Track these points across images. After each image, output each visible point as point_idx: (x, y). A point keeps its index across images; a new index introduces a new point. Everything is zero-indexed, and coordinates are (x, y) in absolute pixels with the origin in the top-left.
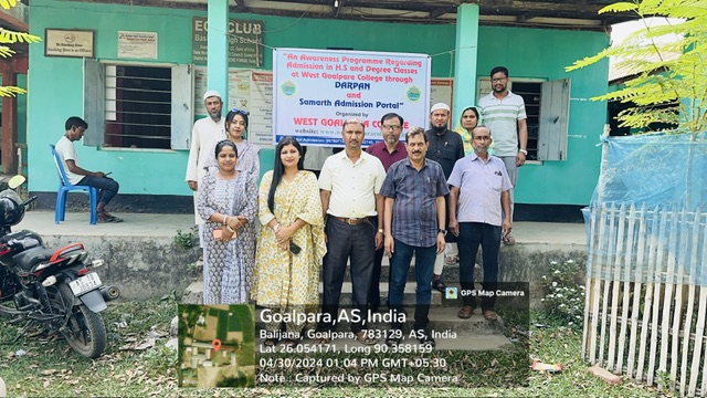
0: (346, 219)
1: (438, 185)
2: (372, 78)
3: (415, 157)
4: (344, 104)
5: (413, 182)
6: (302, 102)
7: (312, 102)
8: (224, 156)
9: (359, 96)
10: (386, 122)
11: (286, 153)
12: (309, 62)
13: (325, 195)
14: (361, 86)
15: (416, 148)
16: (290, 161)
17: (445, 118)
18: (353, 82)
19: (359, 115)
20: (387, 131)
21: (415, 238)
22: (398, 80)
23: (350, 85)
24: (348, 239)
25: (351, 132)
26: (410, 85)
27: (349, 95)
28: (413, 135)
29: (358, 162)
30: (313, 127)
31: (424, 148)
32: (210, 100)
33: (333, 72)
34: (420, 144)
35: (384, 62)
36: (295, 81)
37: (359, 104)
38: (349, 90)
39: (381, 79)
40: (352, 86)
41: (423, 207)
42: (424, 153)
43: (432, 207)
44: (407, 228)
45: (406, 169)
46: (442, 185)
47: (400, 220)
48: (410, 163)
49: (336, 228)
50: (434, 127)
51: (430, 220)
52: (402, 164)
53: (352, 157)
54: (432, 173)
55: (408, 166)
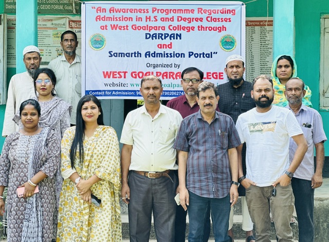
0: (145, 173)
2: (184, 28)
3: (206, 110)
4: (155, 55)
6: (111, 54)
7: (122, 54)
8: (26, 114)
9: (170, 46)
10: (186, 76)
11: (86, 109)
12: (118, 15)
13: (125, 151)
14: (172, 36)
15: (207, 101)
16: (90, 116)
17: (240, 70)
18: (163, 32)
19: (171, 66)
20: (187, 85)
21: (208, 191)
22: (211, 29)
23: (160, 36)
24: (148, 191)
25: (148, 88)
26: (223, 33)
27: (160, 46)
28: (204, 89)
29: (156, 117)
30: (122, 80)
31: (215, 102)
32: (29, 55)
33: (143, 23)
35: (196, 11)
36: (104, 33)
37: (170, 54)
38: (160, 41)
39: (193, 28)
40: (163, 37)
41: (215, 159)
42: (215, 106)
43: (224, 159)
44: (200, 181)
45: (198, 123)
46: (233, 137)
47: (194, 173)
48: (202, 116)
49: (137, 181)
50: (231, 80)
51: (222, 173)
52: (194, 117)
53: (152, 111)
54: (223, 125)
55: (199, 119)
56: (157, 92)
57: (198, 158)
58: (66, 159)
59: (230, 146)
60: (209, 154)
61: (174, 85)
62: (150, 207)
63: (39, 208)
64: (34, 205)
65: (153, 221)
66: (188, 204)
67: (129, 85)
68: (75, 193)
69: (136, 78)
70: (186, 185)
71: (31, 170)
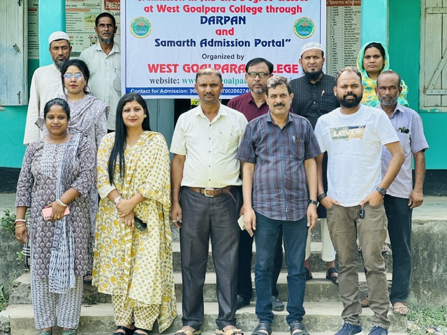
0: (201, 189)
1: (306, 144)
2: (249, 10)
3: (277, 111)
4: (212, 43)
5: (275, 143)
6: (158, 43)
7: (171, 43)
8: (52, 117)
9: (232, 32)
10: (252, 69)
11: (128, 110)
13: (176, 163)
14: (234, 20)
15: (278, 100)
16: (133, 120)
17: (318, 61)
18: (223, 15)
19: (233, 57)
20: (253, 80)
21: (279, 212)
22: (283, 10)
24: (205, 213)
25: (204, 85)
26: (298, 16)
27: (219, 32)
28: (274, 86)
29: (215, 119)
30: (172, 75)
31: (288, 101)
32: (57, 44)
33: (197, 4)
34: (282, 95)
36: (150, 17)
37: (232, 42)
38: (219, 27)
39: (260, 10)
40: (223, 21)
41: (288, 172)
42: (288, 106)
43: (300, 172)
44: (270, 200)
45: (267, 126)
46: (311, 145)
47: (262, 190)
48: (272, 119)
49: (190, 200)
50: (307, 74)
51: (298, 189)
52: (262, 121)
53: (209, 113)
54: (299, 130)
55: (269, 122)
56: (216, 89)
57: (268, 171)
58: (103, 173)
59: (307, 156)
60: (281, 165)
61: (236, 80)
62: (208, 232)
63: (71, 233)
64: (64, 230)
65: (210, 250)
66: (254, 229)
67: (181, 81)
68: (115, 215)
69: (189, 72)
70: (252, 205)
71: (59, 187)
